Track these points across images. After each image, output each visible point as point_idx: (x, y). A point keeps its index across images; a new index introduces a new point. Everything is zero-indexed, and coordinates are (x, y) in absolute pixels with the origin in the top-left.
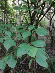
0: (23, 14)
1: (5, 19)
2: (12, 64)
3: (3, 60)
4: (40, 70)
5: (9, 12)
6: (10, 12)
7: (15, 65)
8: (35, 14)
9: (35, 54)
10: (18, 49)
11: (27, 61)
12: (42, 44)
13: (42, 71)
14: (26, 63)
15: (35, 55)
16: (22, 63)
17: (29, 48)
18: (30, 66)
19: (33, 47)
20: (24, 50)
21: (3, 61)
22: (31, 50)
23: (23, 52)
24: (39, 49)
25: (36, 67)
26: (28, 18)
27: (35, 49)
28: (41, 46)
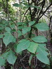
0: (23, 13)
1: (6, 18)
2: (12, 61)
3: (2, 56)
4: (39, 67)
6: (11, 12)
7: (14, 62)
9: (36, 49)
10: (17, 45)
11: (27, 58)
14: (26, 60)
15: (35, 51)
16: (22, 60)
17: (29, 44)
19: (33, 42)
20: (24, 46)
22: (31, 46)
23: (23, 48)
25: (35, 64)
27: (35, 45)
28: (42, 42)
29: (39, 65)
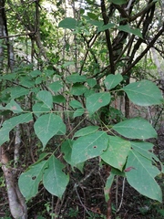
0: (85, 40)
1: (33, 56)
3: (30, 173)
4: (131, 211)
5: (44, 36)
6: (48, 35)
7: (63, 189)
8: (122, 40)
11: (94, 181)
12: (146, 130)
13: (140, 214)
14: (92, 187)
15: (122, 163)
17: (106, 142)
18: (107, 192)
20: (90, 147)
21: (30, 176)
22: (111, 147)
23: (89, 152)
24: (134, 144)
26: (101, 52)
27: (123, 145)
29: (131, 205)
